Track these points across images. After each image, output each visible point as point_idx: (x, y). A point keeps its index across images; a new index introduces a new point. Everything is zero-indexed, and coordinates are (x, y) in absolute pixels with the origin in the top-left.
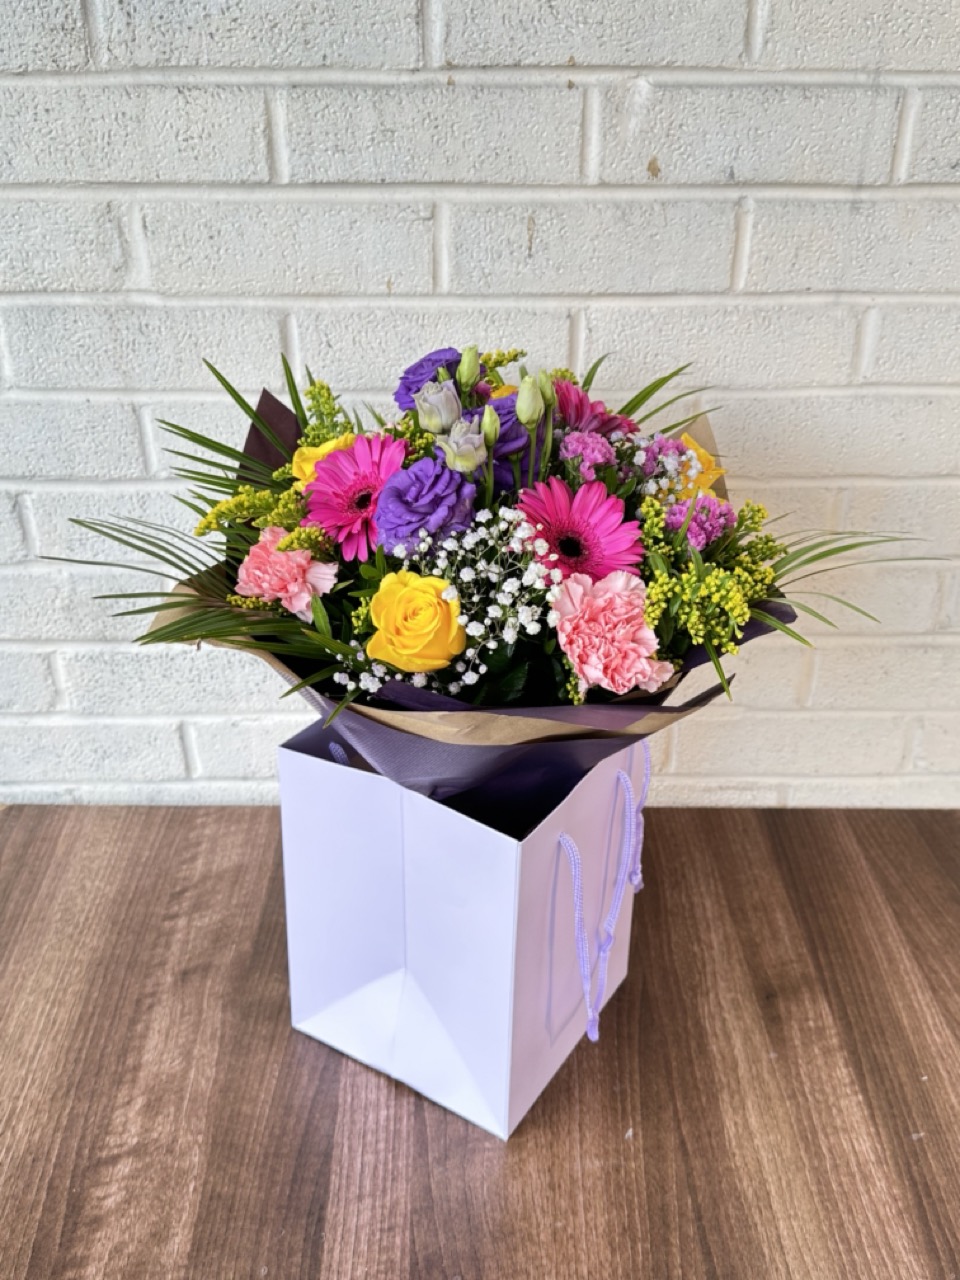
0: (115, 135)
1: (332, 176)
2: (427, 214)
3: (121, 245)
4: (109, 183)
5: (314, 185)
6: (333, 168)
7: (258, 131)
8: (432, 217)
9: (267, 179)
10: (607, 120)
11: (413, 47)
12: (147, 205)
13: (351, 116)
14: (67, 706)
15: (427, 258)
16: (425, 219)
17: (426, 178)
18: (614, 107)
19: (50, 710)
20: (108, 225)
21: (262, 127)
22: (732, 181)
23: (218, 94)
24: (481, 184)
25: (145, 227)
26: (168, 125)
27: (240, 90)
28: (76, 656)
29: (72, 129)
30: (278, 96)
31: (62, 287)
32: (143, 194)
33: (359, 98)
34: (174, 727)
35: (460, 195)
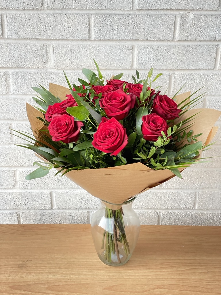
0: (47, 26)
1: (106, 38)
2: (131, 48)
3: (46, 55)
4: (44, 39)
5: (100, 40)
6: (106, 36)
7: (86, 26)
8: (133, 48)
9: (88, 39)
10: (181, 24)
11: (129, 4)
12: (54, 45)
13: (112, 22)
14: (19, 186)
15: (130, 60)
16: (130, 50)
17: (131, 39)
18: (183, 20)
19: (13, 187)
20: (43, 50)
21: (87, 25)
22: (215, 40)
23: (76, 16)
24: (146, 40)
25: (53, 51)
26: (62, 24)
27: (82, 15)
28: (23, 171)
29: (35, 25)
30: (92, 17)
31: (29, 67)
32: (53, 42)
33: (114, 17)
34: (49, 193)
35: (140, 43)
